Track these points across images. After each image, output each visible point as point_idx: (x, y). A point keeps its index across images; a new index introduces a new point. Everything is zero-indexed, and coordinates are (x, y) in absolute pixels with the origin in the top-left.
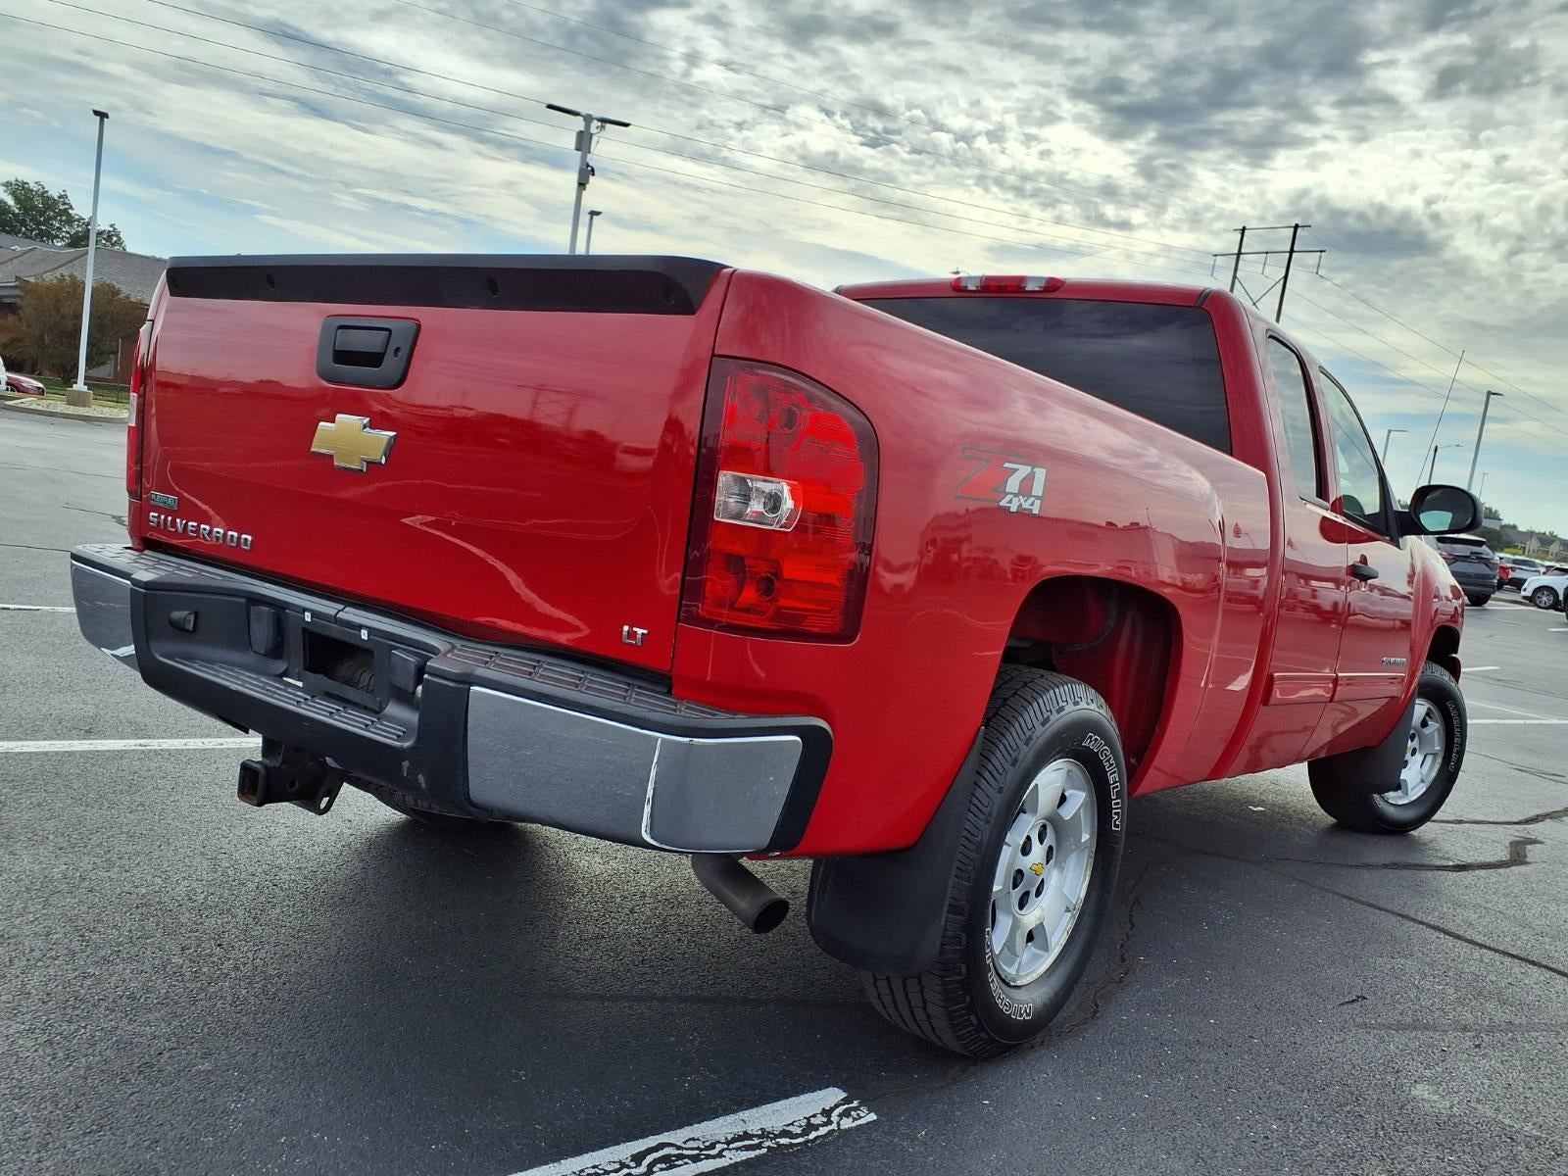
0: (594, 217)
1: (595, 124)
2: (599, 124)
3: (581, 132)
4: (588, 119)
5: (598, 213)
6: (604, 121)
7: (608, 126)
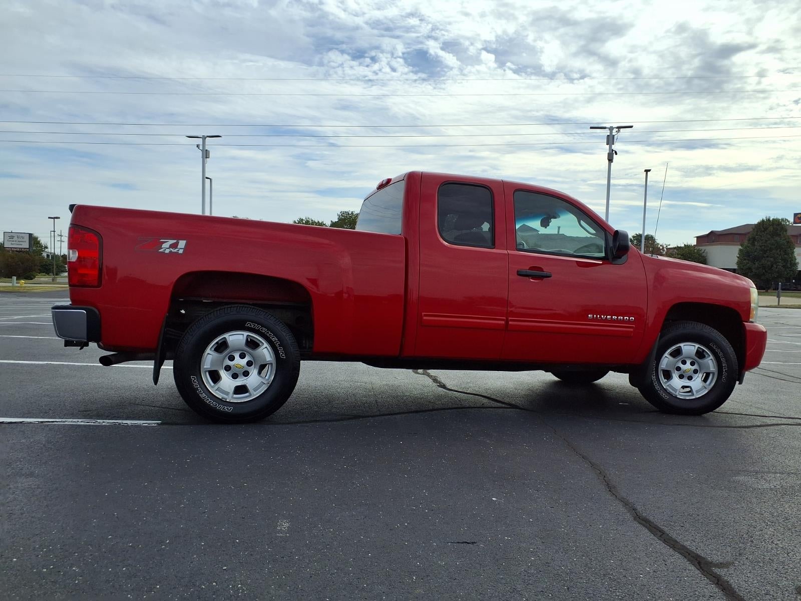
0: (648, 173)
1: (615, 130)
2: (617, 130)
3: (608, 136)
4: (611, 129)
5: (649, 170)
6: (619, 128)
7: (621, 130)
